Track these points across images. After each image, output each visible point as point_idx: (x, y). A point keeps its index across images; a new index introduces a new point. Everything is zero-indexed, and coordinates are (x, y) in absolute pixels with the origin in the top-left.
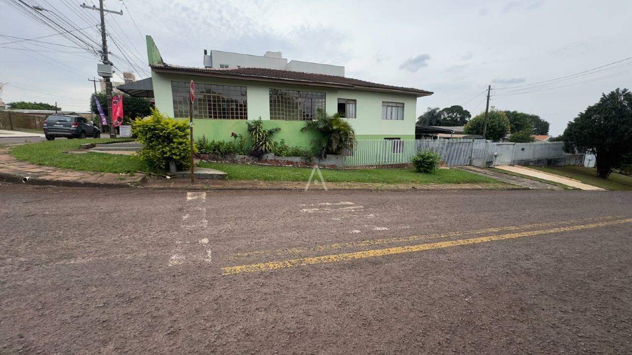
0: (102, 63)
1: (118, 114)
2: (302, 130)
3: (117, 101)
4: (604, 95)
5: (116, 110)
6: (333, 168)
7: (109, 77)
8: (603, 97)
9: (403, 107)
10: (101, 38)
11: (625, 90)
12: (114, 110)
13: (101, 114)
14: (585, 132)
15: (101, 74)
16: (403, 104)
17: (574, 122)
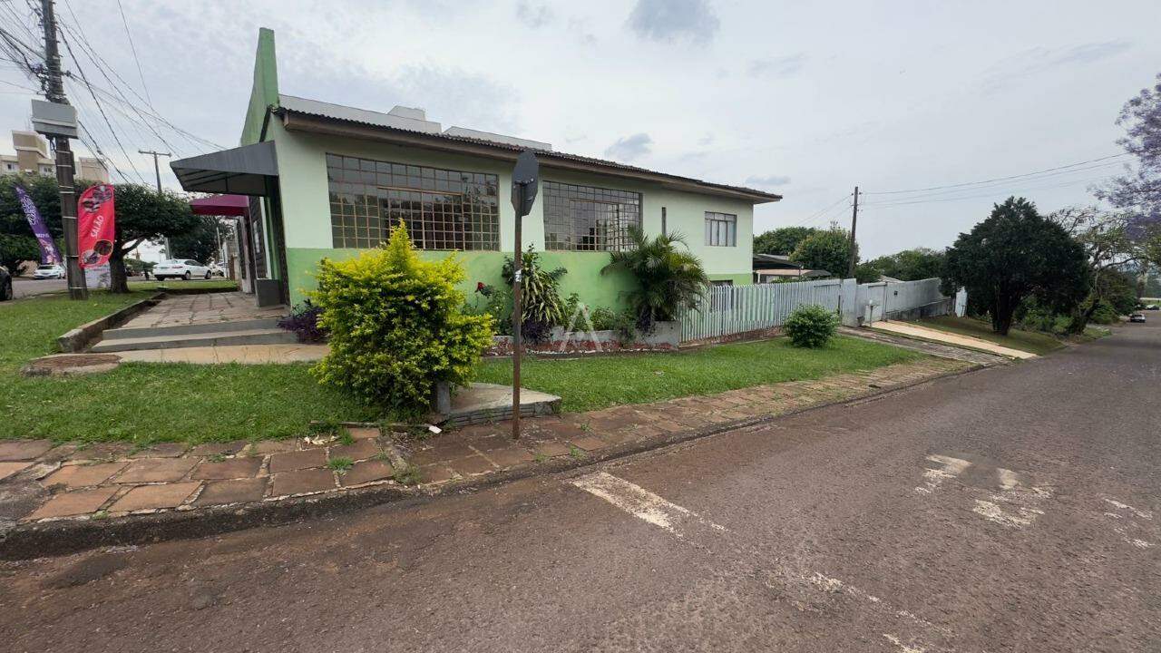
0: (43, 98)
1: (96, 234)
2: (603, 272)
3: (94, 200)
4: (996, 206)
5: (91, 226)
6: (666, 350)
7: (68, 137)
8: (995, 209)
9: (735, 222)
10: (40, 33)
11: (1021, 200)
12: (83, 227)
13: (38, 235)
14: (981, 263)
15: (42, 128)
16: (735, 216)
17: (953, 247)
